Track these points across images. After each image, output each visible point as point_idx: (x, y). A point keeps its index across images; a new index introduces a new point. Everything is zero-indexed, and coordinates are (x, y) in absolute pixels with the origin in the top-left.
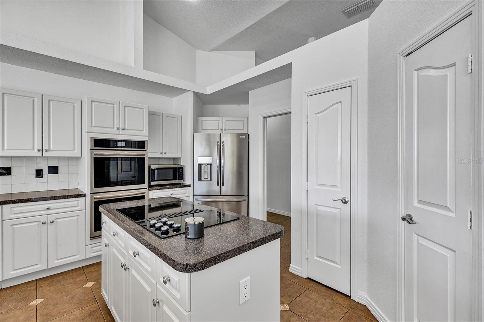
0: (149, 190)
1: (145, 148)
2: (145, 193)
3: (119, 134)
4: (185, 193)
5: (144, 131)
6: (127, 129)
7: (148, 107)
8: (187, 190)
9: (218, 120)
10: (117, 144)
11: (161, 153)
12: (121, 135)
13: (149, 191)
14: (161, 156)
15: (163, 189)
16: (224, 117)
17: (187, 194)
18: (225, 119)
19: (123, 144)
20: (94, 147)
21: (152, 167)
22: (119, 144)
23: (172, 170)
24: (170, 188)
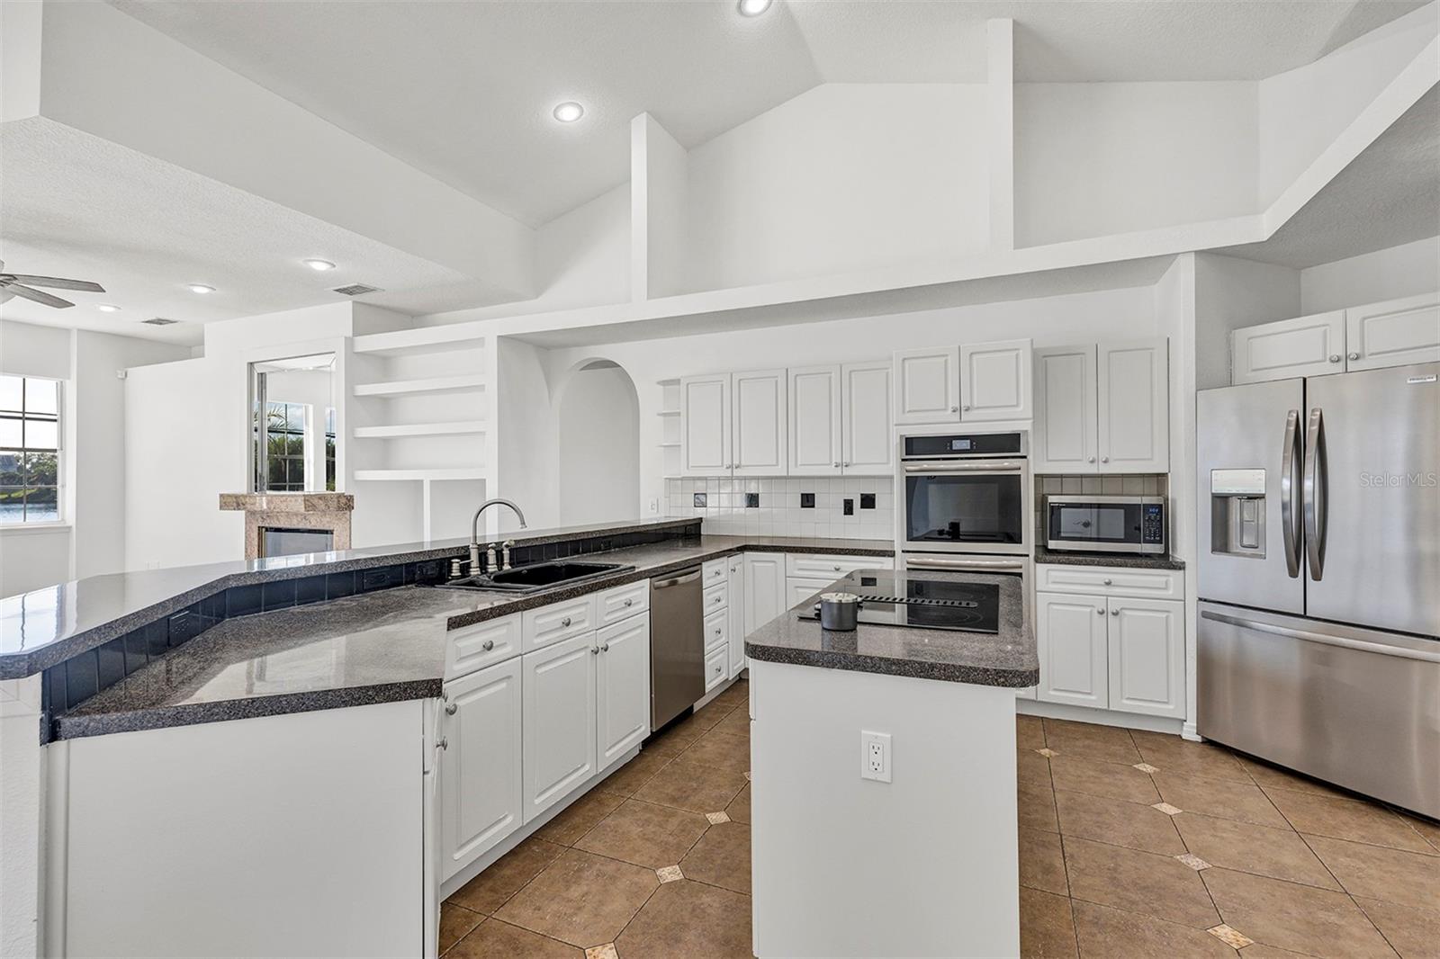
0: (1037, 561)
1: (1019, 451)
2: (1021, 567)
3: (957, 423)
4: (1164, 586)
5: (1021, 407)
6: (978, 408)
7: (1032, 341)
8: (1171, 579)
9: (1321, 323)
10: (951, 446)
11: (1092, 462)
12: (964, 422)
13: (1037, 565)
14: (1092, 470)
15: (1080, 563)
16: (1348, 307)
17: (1171, 592)
18: (1355, 314)
19: (966, 444)
20: (906, 454)
21: (1052, 499)
22: (957, 445)
23: (1122, 511)
24: (1102, 565)
